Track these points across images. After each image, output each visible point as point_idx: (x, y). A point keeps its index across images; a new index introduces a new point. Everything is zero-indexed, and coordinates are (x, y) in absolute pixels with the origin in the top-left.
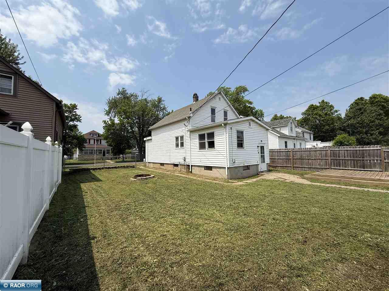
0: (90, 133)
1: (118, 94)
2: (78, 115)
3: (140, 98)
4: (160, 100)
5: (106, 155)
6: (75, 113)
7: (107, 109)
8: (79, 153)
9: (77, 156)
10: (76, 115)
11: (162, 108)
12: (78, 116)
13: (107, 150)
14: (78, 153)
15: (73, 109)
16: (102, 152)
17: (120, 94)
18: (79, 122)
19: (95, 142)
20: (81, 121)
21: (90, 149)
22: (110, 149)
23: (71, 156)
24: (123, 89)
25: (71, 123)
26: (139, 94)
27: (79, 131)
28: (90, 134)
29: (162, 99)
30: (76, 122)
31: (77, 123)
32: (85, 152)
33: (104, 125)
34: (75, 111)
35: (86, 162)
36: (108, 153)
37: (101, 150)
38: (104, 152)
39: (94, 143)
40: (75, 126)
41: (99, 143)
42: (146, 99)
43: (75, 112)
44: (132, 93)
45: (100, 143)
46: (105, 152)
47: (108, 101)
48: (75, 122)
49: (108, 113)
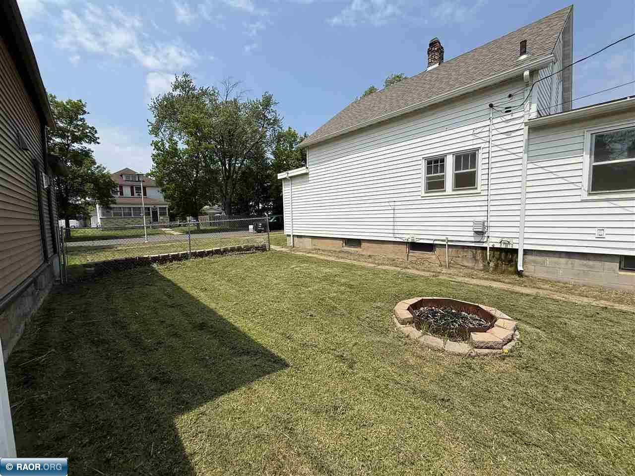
0: (121, 174)
1: (176, 88)
2: (89, 127)
3: (221, 99)
4: (267, 102)
5: (160, 218)
6: (81, 123)
7: (153, 120)
8: (103, 215)
9: (99, 221)
10: (85, 127)
11: (272, 121)
12: (91, 128)
13: (160, 208)
14: (99, 215)
15: (77, 114)
16: (151, 212)
17: (178, 88)
18: (95, 143)
19: (135, 191)
20: (98, 141)
21: (124, 206)
22: (167, 206)
23: (85, 219)
24: (186, 76)
25: (76, 146)
26: (221, 89)
27: (97, 165)
28: (121, 176)
29: (273, 99)
30: (87, 144)
31: (90, 145)
32: (114, 213)
33: (155, 152)
34: (81, 117)
35: (119, 233)
36: (163, 214)
37: (149, 208)
38: (155, 213)
39: (132, 194)
40: (87, 154)
41: (142, 194)
42: (235, 100)
43: (81, 120)
44: (204, 88)
45: (145, 194)
46: (157, 211)
47: (154, 103)
48: (84, 144)
49: (155, 130)
